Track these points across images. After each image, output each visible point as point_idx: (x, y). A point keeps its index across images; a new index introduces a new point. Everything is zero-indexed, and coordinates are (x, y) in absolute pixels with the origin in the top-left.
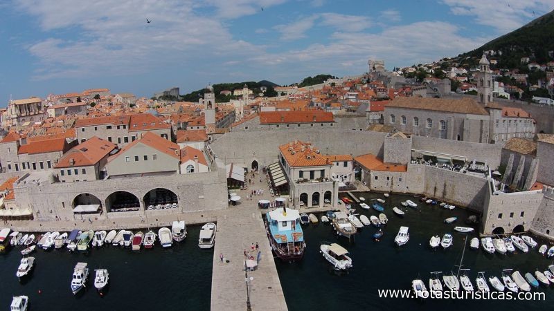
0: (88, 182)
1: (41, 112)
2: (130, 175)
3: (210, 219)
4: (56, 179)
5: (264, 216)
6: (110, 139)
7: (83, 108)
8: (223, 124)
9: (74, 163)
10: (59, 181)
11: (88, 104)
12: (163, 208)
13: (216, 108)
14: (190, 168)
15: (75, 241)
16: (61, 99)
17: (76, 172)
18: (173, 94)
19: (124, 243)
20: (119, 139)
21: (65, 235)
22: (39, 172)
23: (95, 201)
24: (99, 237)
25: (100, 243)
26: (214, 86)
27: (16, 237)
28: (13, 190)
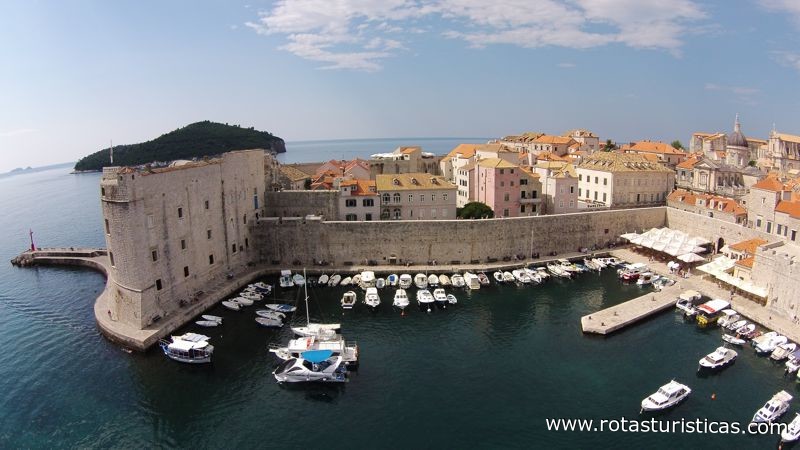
21: (793, 346)
22: (797, 247)
27: (730, 317)
28: (754, 255)
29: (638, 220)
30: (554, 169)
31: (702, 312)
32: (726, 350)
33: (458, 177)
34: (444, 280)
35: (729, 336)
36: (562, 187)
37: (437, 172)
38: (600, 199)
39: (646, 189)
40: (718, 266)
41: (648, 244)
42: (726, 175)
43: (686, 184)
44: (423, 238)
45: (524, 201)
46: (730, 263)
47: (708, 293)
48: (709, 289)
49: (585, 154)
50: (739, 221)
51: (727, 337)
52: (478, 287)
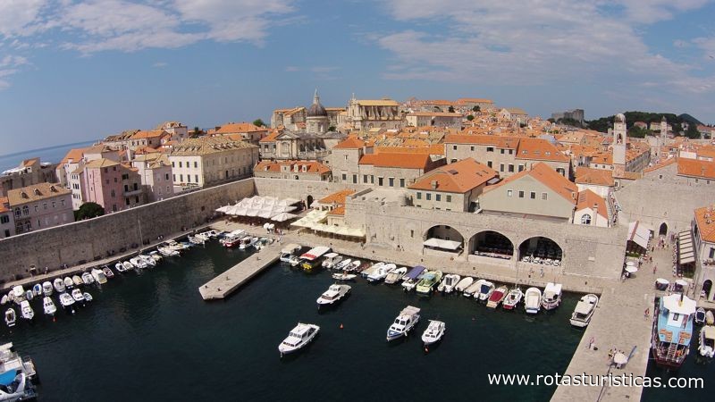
0: (451, 212)
1: (396, 118)
2: (509, 214)
3: (594, 290)
4: (409, 202)
5: (657, 300)
6: (490, 164)
7: (457, 121)
8: (634, 166)
9: (437, 186)
10: (413, 205)
11: (463, 116)
12: (542, 263)
13: (628, 145)
14: (586, 218)
15: (415, 280)
16: (427, 105)
17: (438, 198)
18: (576, 117)
19: (479, 296)
20: (502, 166)
21: (404, 270)
22: (386, 190)
23: (456, 236)
24: (449, 282)
25: (449, 289)
26: (627, 115)
27: (333, 259)
28: (343, 204)
29: (229, 194)
30: (150, 160)
31: (305, 261)
32: (338, 287)
33: (72, 181)
34: (77, 280)
35: (339, 275)
36: (159, 176)
37: (55, 180)
38: (193, 181)
39: (233, 165)
40: (311, 219)
41: (243, 213)
42: (308, 142)
43: (270, 155)
44: (52, 245)
45: (128, 194)
46: (323, 215)
47: (307, 244)
48: (306, 240)
49: (176, 143)
50: (324, 178)
51: (337, 276)
52: (105, 281)
